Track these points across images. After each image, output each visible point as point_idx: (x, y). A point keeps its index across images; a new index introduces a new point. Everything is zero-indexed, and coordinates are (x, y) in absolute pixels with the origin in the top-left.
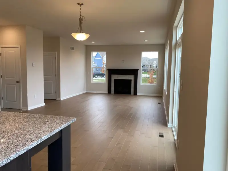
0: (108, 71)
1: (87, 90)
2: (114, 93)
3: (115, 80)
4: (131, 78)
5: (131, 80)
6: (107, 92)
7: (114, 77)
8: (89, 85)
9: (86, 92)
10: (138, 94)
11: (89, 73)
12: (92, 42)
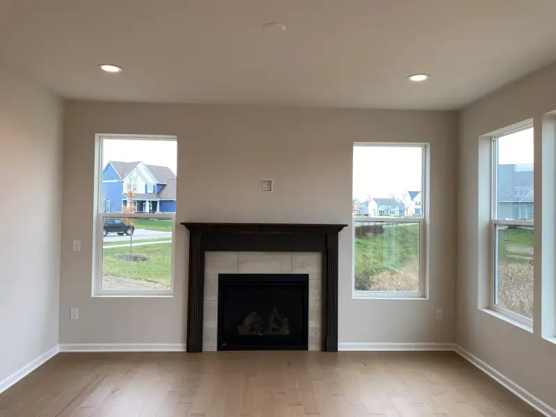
0: (185, 234)
1: (61, 341)
2: (220, 348)
3: (225, 280)
4: (307, 264)
5: (304, 279)
6: (179, 346)
7: (222, 263)
8: (76, 313)
9: (57, 349)
10: (343, 346)
11: (77, 245)
12: (108, 68)
